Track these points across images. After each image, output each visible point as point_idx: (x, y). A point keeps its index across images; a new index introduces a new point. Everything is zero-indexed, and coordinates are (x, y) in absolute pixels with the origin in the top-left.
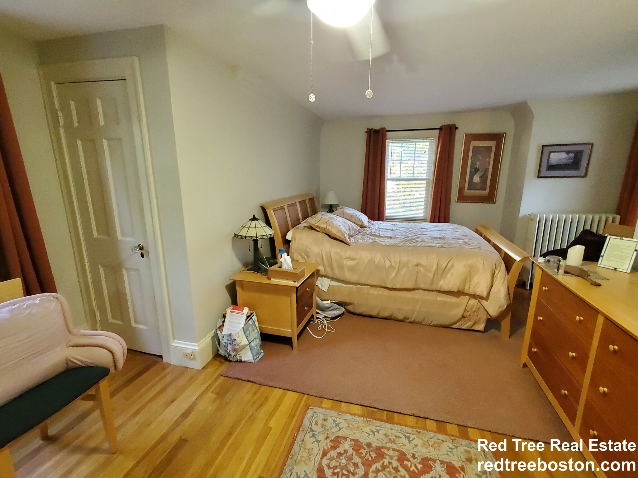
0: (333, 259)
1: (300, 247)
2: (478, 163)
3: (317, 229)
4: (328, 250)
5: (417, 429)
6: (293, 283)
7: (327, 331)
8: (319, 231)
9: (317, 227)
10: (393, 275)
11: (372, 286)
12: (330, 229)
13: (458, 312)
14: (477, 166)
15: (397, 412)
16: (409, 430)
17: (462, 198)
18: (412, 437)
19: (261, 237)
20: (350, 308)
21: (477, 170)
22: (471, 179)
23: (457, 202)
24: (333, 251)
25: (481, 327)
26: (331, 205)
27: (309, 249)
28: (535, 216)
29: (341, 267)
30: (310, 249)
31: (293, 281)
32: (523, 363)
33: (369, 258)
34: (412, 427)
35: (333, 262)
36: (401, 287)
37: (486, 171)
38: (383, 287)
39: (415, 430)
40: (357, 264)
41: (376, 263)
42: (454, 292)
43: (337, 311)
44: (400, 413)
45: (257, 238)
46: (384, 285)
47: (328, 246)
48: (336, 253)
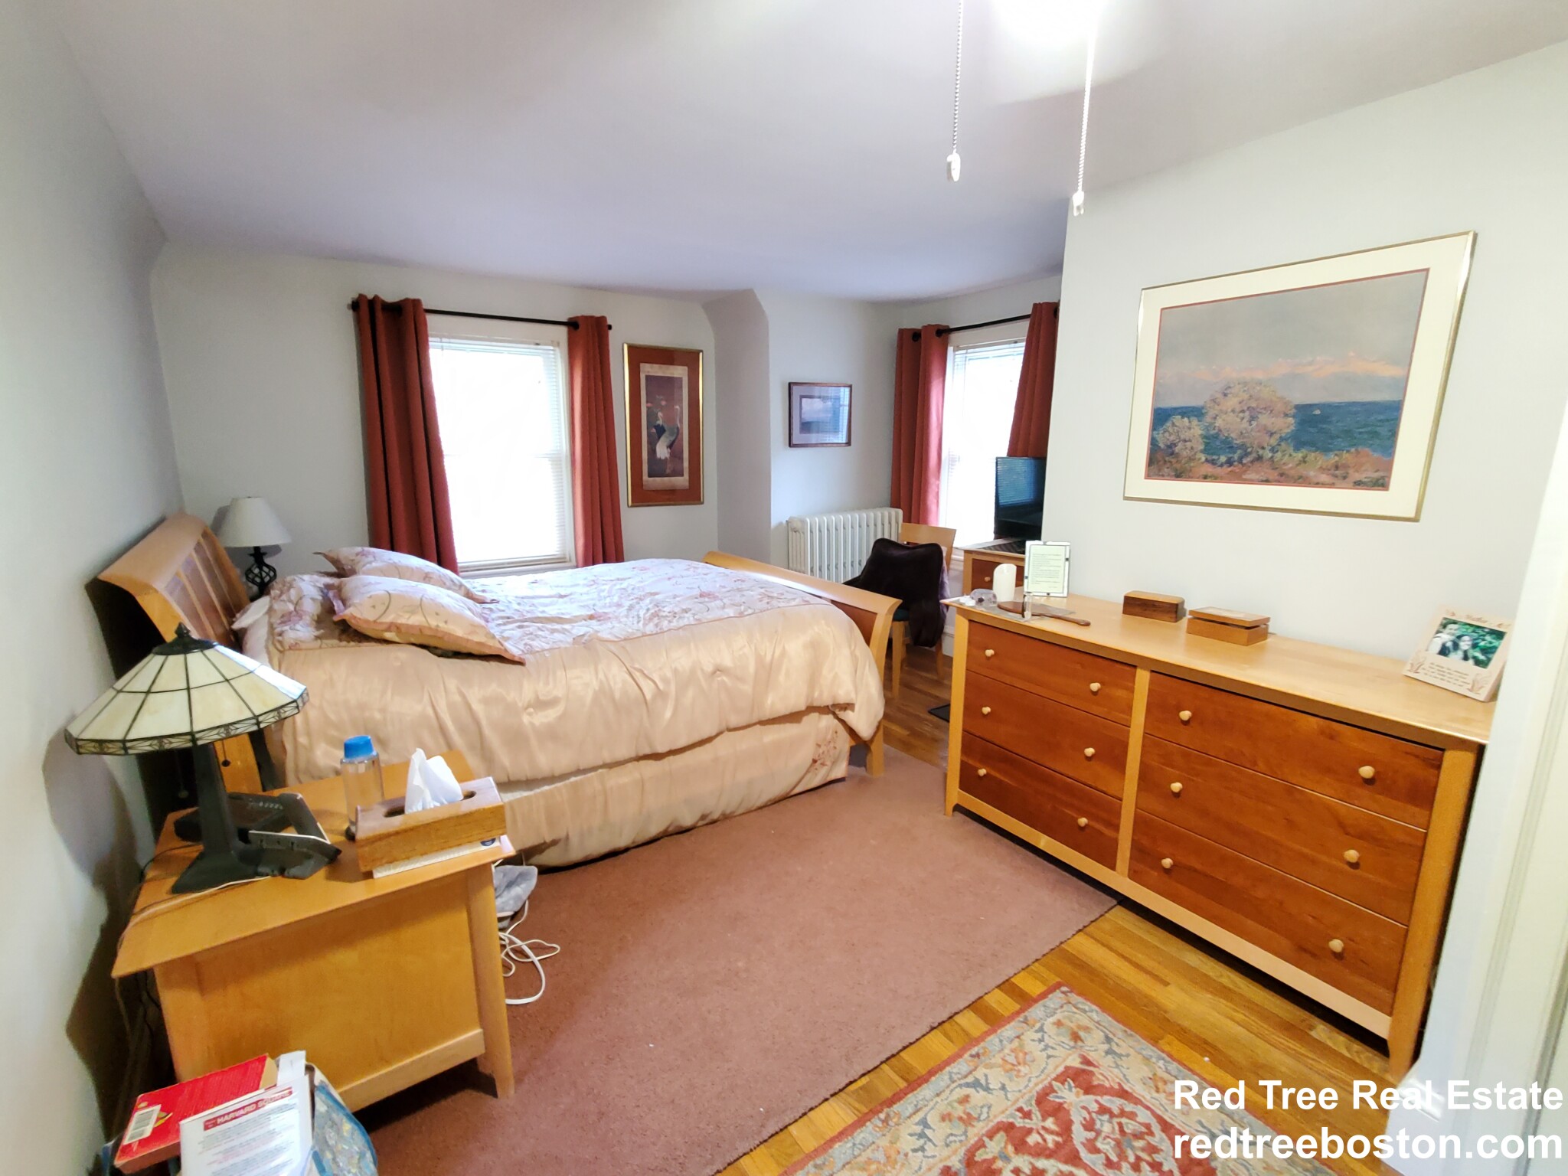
0: (484, 722)
1: (333, 717)
2: (660, 414)
3: (388, 635)
4: (457, 698)
5: (969, 1053)
6: (484, 848)
7: (539, 960)
8: (397, 639)
9: (388, 629)
10: (668, 714)
11: (610, 766)
12: (442, 625)
13: (805, 754)
14: (660, 422)
15: (905, 1048)
16: (961, 1066)
17: (643, 497)
18: (979, 1074)
19: (276, 713)
20: (550, 858)
21: (661, 431)
22: (652, 451)
23: (632, 506)
24: (475, 696)
25: (841, 770)
26: (257, 549)
27: (378, 716)
28: (803, 522)
29: (517, 738)
30: (383, 710)
31: (483, 843)
32: (953, 805)
33: (595, 685)
34: (958, 1055)
35: (488, 732)
36: (690, 742)
37: (678, 432)
38: (640, 758)
39: (966, 1056)
40: (562, 717)
41: (617, 695)
42: (803, 711)
43: (518, 885)
44: (911, 1044)
45: (258, 723)
46: (647, 751)
47: (452, 684)
48: (486, 701)
